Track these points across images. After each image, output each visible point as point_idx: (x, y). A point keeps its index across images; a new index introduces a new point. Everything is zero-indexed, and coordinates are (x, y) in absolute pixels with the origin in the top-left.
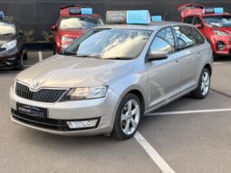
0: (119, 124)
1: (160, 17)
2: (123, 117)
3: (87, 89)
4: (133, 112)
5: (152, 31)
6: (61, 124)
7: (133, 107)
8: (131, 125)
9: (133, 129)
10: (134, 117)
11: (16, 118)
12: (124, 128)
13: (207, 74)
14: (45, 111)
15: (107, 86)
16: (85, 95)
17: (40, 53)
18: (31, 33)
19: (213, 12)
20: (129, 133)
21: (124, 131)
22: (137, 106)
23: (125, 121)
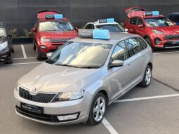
0: (92, 114)
1: (113, 19)
2: (95, 110)
3: (70, 93)
4: (101, 105)
5: (112, 45)
6: (53, 118)
7: (101, 102)
8: (100, 114)
9: (101, 117)
10: (101, 108)
11: (20, 112)
12: (95, 116)
13: (149, 70)
14: (41, 109)
15: (84, 90)
16: (69, 97)
17: (22, 46)
18: (15, 30)
19: (152, 15)
20: (99, 120)
21: (96, 119)
22: (103, 101)
23: (96, 113)
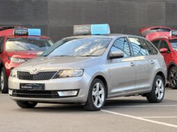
2: (93, 93)
7: (100, 89)
8: (99, 102)
9: (100, 105)
10: (101, 95)
13: (161, 81)
15: (83, 70)
20: (98, 107)
21: (94, 103)
